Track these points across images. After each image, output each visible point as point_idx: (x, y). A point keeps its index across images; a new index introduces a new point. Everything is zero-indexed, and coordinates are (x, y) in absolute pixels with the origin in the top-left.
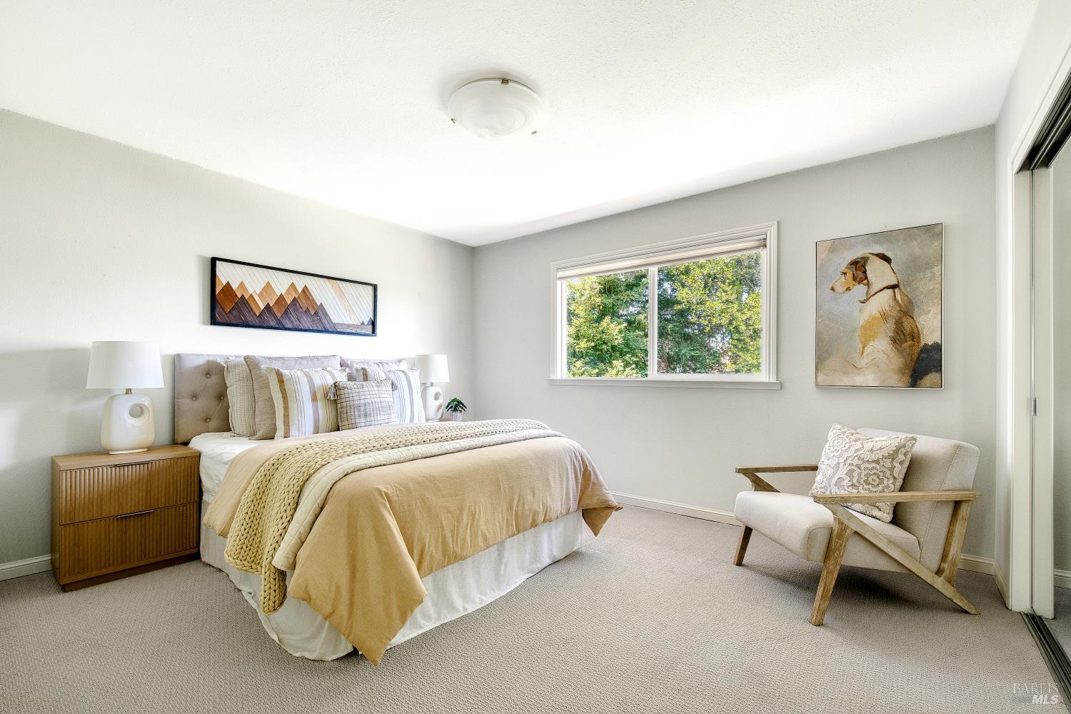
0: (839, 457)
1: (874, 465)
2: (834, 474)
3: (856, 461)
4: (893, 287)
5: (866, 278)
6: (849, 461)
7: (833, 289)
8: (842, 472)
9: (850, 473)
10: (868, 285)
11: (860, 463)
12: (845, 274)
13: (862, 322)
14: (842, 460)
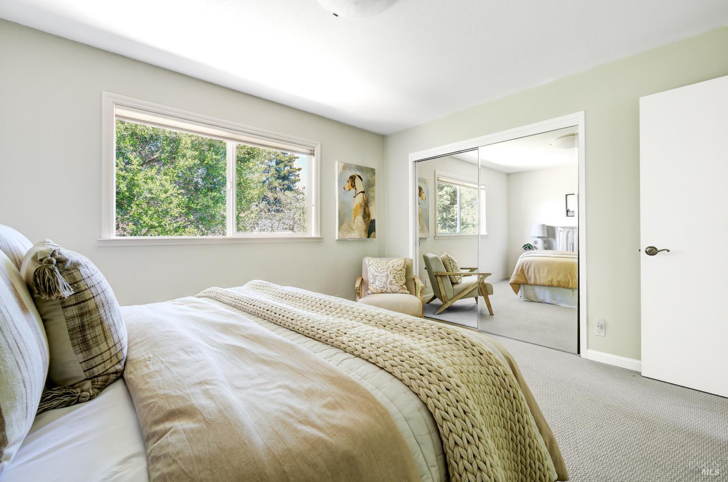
0: (387, 271)
1: (401, 272)
2: (387, 280)
3: (395, 272)
4: (363, 192)
5: (355, 186)
6: (392, 272)
7: (344, 188)
8: (391, 278)
9: (394, 277)
10: (356, 189)
11: (396, 272)
12: (348, 182)
13: (354, 207)
14: (388, 272)
